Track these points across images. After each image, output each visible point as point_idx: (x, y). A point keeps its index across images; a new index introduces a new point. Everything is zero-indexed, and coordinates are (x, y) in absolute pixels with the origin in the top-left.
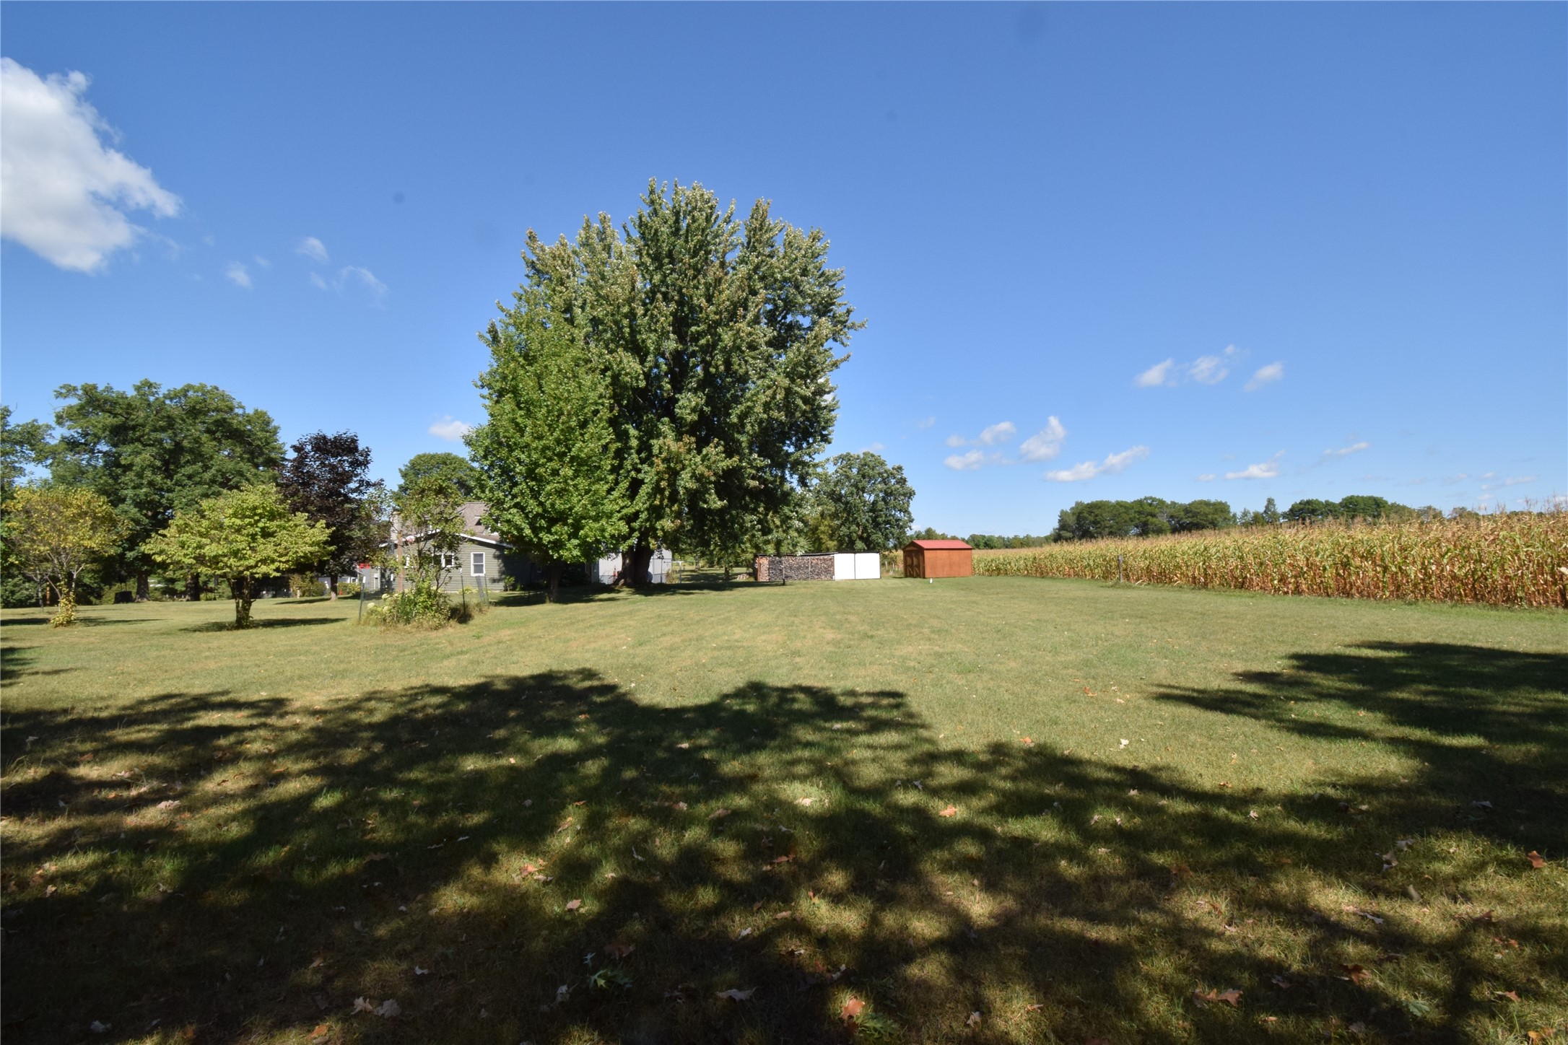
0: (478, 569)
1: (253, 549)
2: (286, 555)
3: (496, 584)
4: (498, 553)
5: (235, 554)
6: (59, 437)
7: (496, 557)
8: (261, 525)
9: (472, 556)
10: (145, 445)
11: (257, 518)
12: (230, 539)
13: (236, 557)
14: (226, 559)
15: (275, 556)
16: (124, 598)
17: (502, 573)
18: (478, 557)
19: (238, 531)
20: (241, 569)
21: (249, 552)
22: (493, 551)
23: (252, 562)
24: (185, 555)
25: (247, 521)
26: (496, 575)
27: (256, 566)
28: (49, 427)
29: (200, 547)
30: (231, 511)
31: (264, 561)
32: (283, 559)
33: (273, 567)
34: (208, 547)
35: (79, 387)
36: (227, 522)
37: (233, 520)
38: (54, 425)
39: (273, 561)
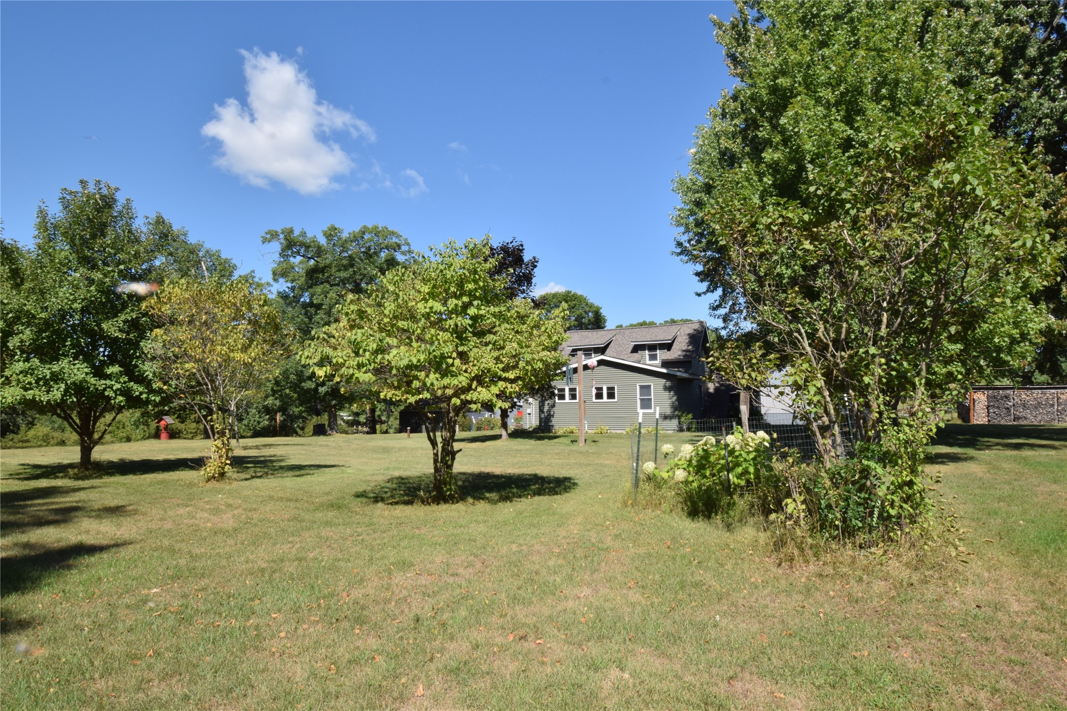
0: (646, 404)
1: (463, 356)
2: (515, 367)
3: (667, 422)
4: (668, 384)
5: (438, 365)
6: (275, 292)
7: (666, 388)
8: (472, 311)
9: (638, 388)
10: (332, 286)
11: (465, 299)
12: (427, 337)
13: (438, 369)
14: (422, 375)
15: (497, 368)
16: (320, 431)
17: (675, 408)
18: (645, 389)
19: (438, 324)
20: (449, 392)
21: (457, 362)
22: (662, 381)
23: (462, 380)
24: (360, 366)
25: (452, 303)
26: (668, 411)
27: (468, 389)
28: (268, 284)
29: (381, 350)
30: (426, 289)
31: (479, 379)
32: (511, 375)
33: (495, 390)
34: (394, 352)
35: (280, 231)
36: (422, 308)
37: (431, 303)
38: (272, 282)
39: (496, 379)
